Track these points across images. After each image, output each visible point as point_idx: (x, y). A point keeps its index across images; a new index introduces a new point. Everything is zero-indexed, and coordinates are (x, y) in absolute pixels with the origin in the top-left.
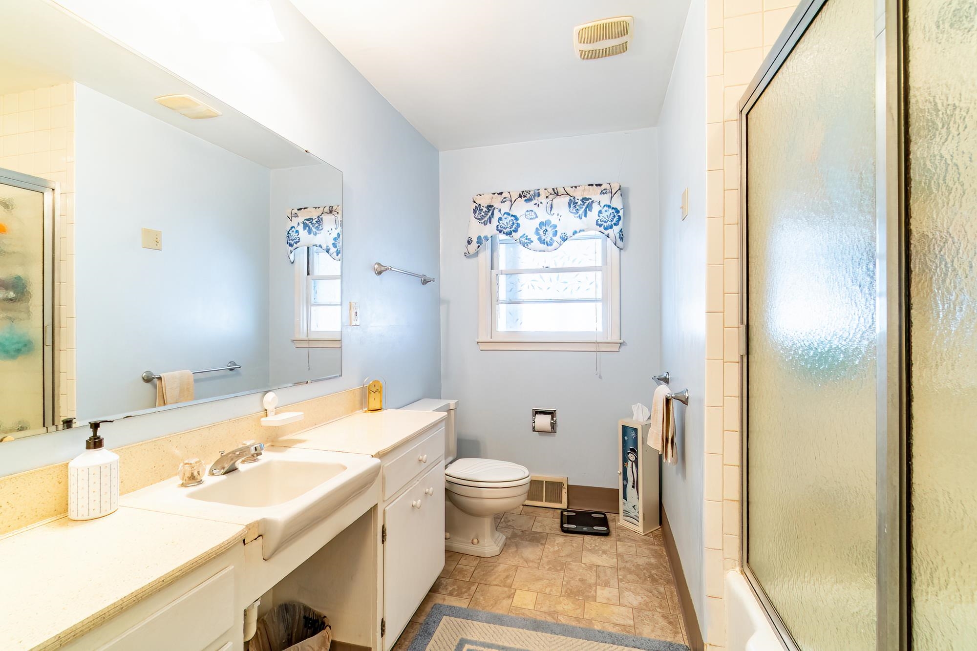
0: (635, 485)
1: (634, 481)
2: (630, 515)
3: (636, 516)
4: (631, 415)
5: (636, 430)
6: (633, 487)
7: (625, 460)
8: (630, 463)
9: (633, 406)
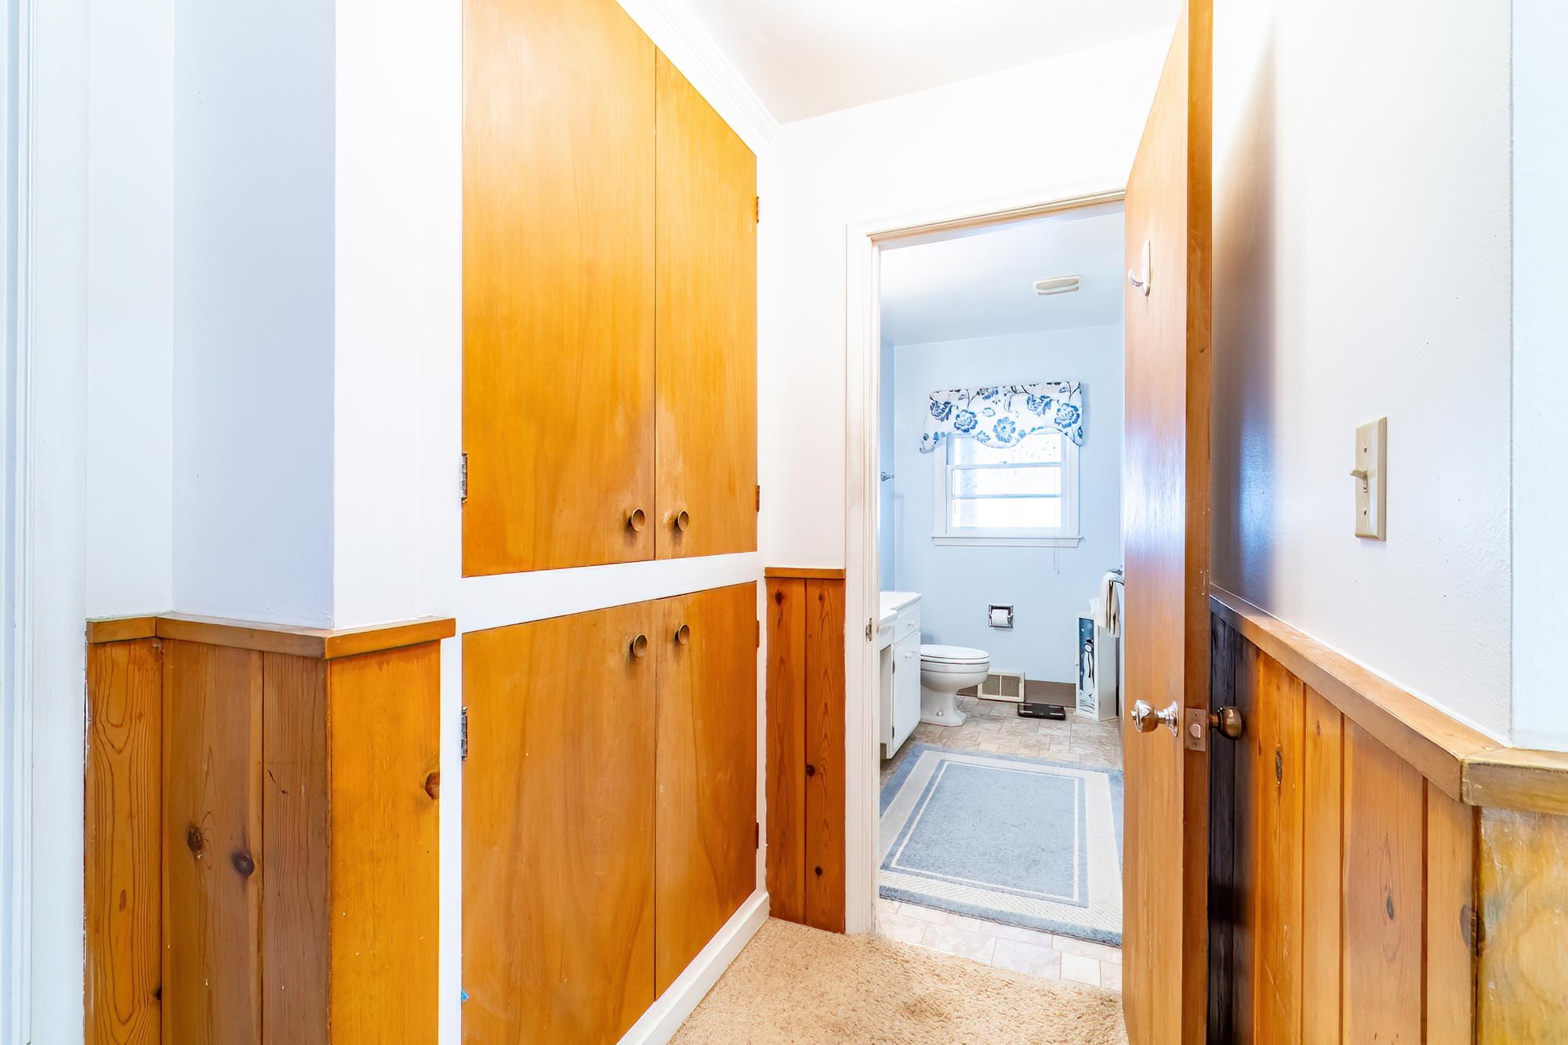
0: (1092, 674)
1: (1090, 671)
2: (1086, 704)
3: (1092, 704)
4: (1089, 609)
5: (1092, 621)
6: (1090, 676)
7: (1082, 651)
8: (1086, 654)
9: (1089, 600)
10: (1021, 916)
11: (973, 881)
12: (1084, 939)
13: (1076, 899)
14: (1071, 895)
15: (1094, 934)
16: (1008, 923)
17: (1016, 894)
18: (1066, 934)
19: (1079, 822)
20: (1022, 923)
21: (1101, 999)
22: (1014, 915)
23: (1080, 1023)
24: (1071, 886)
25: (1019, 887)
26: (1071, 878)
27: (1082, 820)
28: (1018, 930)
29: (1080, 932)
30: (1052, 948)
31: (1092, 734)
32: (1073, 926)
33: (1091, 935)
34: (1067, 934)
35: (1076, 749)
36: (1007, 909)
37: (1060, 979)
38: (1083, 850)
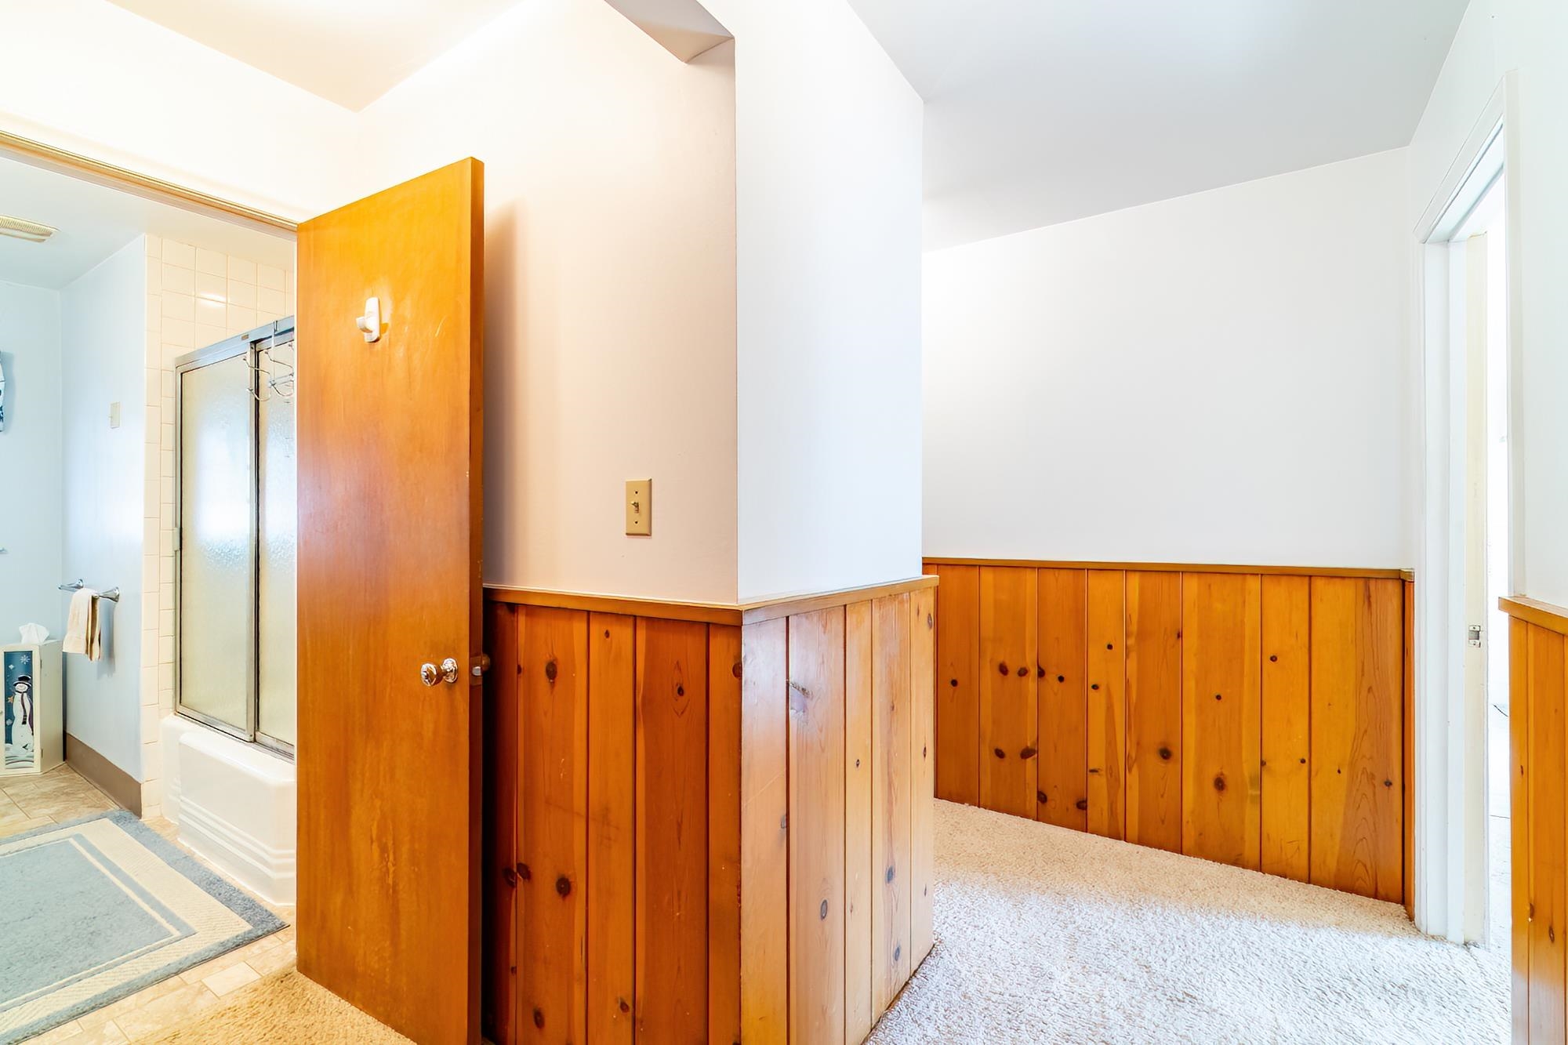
0: (28, 720)
1: (25, 716)
2: (18, 759)
3: (28, 757)
4: (20, 638)
5: (29, 654)
6: (24, 723)
7: (9, 693)
8: (18, 696)
9: (20, 628)
10: (128, 984)
11: (23, 997)
12: (216, 957)
13: (177, 934)
14: (169, 934)
15: (223, 946)
16: (115, 1000)
17: (99, 971)
18: (194, 965)
19: (115, 875)
20: (132, 989)
21: (278, 980)
22: (117, 988)
23: (275, 1007)
24: (161, 927)
25: (97, 963)
26: (153, 921)
27: (116, 871)
28: (133, 998)
29: (207, 954)
30: (187, 984)
31: (47, 790)
32: (194, 954)
33: (221, 949)
34: (195, 963)
35: (35, 811)
36: (104, 988)
37: (219, 999)
38: (142, 894)
